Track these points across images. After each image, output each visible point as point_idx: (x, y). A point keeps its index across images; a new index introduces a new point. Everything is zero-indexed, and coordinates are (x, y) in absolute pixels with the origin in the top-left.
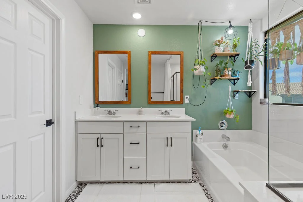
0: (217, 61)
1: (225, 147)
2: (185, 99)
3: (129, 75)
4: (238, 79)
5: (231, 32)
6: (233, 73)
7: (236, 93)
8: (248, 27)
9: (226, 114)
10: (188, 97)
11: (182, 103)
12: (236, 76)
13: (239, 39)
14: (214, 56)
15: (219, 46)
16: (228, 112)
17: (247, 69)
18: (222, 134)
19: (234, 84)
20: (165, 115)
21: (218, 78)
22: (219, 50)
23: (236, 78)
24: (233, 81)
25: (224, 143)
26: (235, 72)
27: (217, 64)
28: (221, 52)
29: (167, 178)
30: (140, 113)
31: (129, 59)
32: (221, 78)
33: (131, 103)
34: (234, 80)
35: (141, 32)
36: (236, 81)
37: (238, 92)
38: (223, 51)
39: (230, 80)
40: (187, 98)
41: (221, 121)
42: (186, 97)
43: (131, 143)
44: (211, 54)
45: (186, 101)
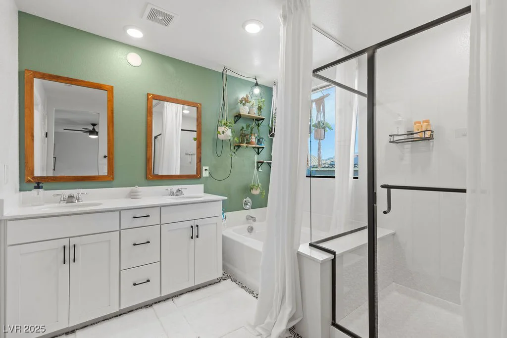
0: (241, 124)
1: (251, 229)
2: (204, 172)
3: (111, 129)
4: (263, 148)
5: (257, 91)
6: (259, 140)
7: (260, 164)
8: (272, 88)
9: (252, 189)
10: (207, 168)
11: (200, 177)
12: (261, 144)
13: (264, 101)
14: (238, 117)
15: (244, 105)
16: (255, 187)
17: (271, 138)
18: (247, 215)
19: (258, 154)
20: (177, 195)
21: (245, 145)
22: (244, 110)
23: (262, 146)
24: (257, 150)
25: (249, 225)
26: (261, 140)
27: (243, 128)
28: (247, 114)
29: (191, 284)
30: (133, 196)
31: (110, 100)
32: (247, 145)
33: (113, 179)
34: (258, 148)
35: (135, 59)
36: (260, 150)
37: (262, 163)
38: (249, 113)
39: (254, 148)
40: (206, 170)
41: (245, 200)
42: (204, 168)
43: (135, 245)
44: (234, 113)
45: (205, 174)
